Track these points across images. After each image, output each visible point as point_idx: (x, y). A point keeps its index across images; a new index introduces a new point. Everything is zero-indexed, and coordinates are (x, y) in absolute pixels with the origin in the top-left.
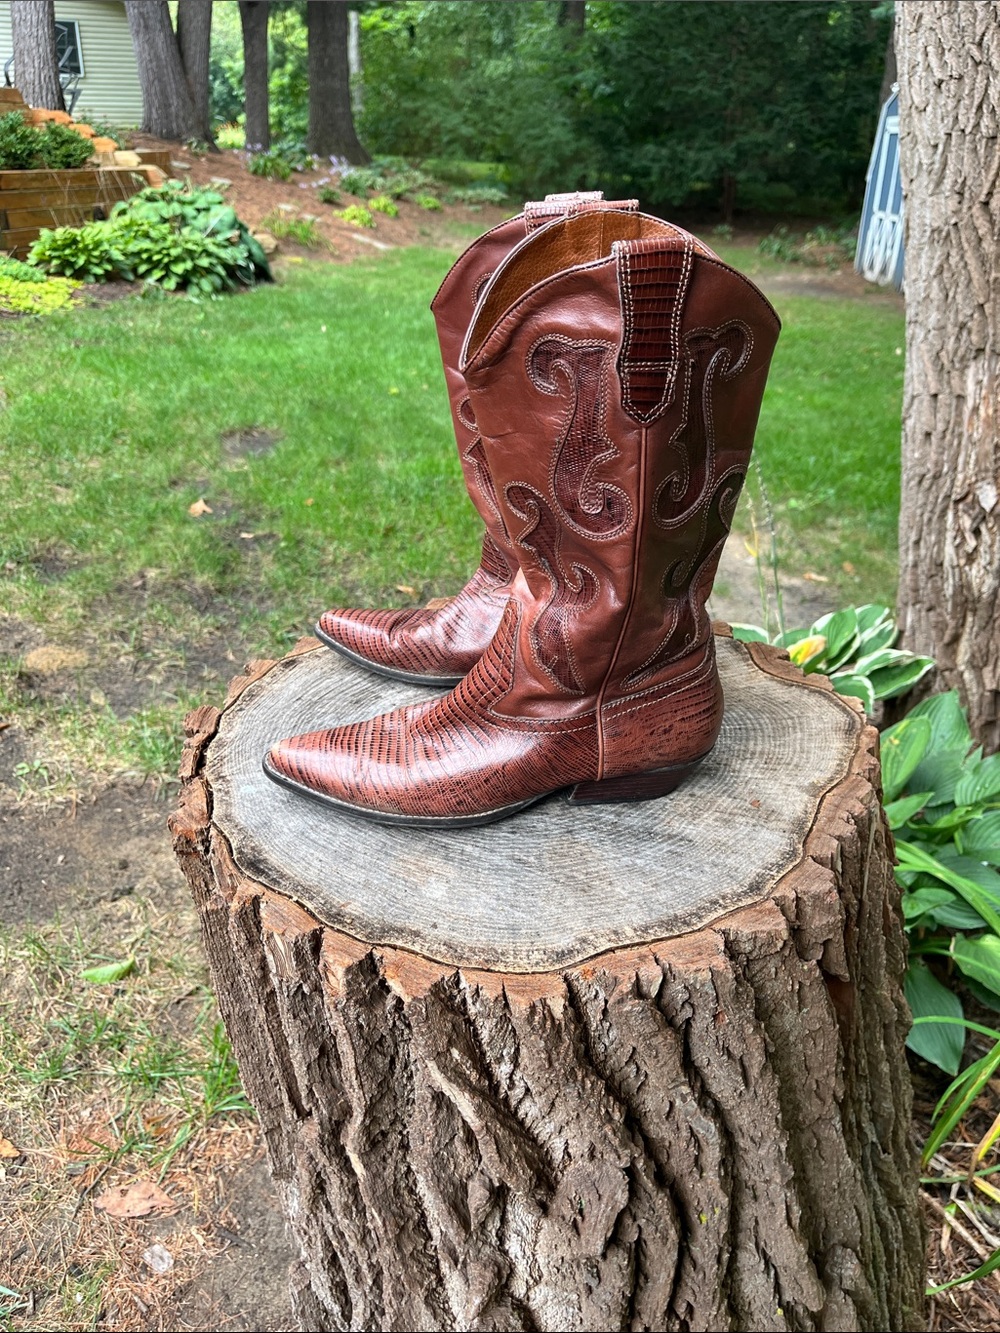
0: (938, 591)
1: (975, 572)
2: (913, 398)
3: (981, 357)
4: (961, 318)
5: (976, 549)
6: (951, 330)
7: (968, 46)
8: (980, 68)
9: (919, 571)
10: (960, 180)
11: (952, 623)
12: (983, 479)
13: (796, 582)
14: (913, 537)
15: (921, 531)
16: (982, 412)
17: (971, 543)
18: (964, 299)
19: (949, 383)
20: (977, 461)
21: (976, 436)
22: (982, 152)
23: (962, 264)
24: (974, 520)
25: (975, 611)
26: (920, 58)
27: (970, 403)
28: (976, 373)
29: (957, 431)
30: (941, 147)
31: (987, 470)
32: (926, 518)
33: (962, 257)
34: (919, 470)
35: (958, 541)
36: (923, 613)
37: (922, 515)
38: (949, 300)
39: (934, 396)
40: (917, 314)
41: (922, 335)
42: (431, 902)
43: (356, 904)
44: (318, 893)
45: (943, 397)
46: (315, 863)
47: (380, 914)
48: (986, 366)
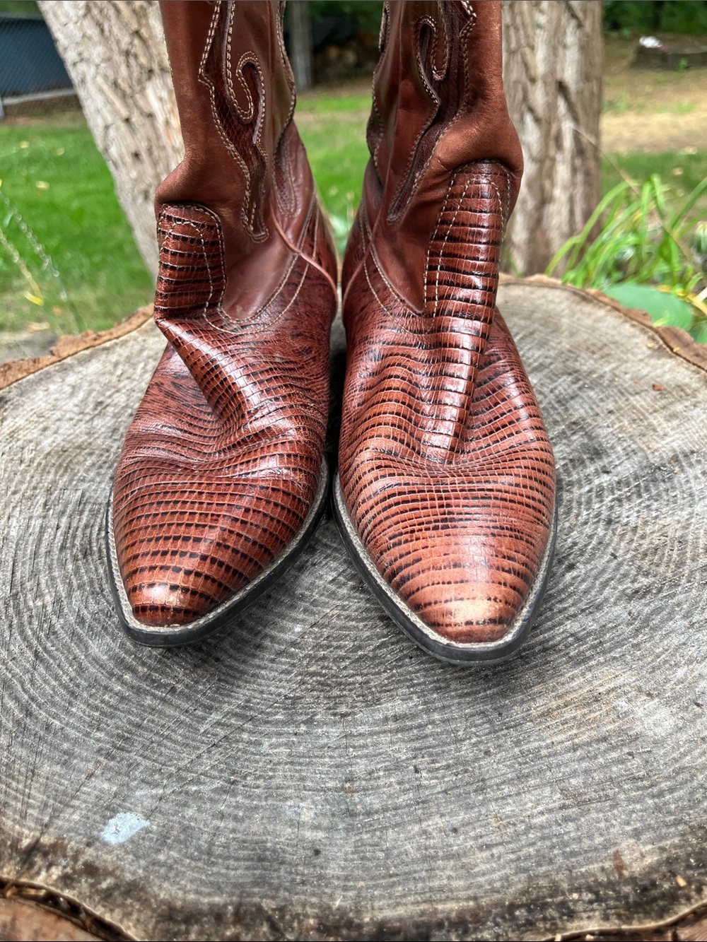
2: (107, 127)
3: (154, 77)
4: (124, 46)
13: (24, 336)
16: (174, 123)
18: (120, 29)
19: (136, 105)
27: (161, 118)
28: (155, 92)
29: (160, 144)
34: (143, 187)
38: (107, 33)
39: (127, 120)
40: (80, 54)
41: (93, 70)
42: (683, 737)
43: (626, 844)
44: (555, 890)
45: (136, 119)
46: (457, 843)
47: (677, 823)
48: (161, 84)
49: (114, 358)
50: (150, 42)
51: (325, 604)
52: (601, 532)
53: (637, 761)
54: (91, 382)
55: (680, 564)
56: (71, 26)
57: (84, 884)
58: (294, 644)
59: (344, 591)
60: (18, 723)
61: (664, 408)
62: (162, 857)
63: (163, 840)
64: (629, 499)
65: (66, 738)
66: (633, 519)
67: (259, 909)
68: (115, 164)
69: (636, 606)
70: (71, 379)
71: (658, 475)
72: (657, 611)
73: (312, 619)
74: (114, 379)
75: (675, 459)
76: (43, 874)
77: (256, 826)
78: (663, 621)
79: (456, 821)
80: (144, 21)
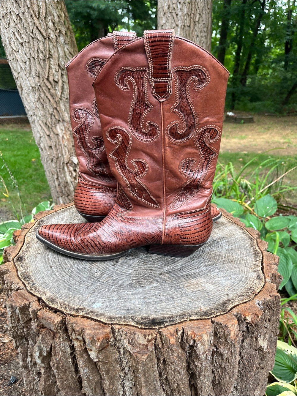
0: (69, 190)
2: (40, 137)
3: (60, 123)
4: (50, 112)
6: (48, 116)
7: (28, 33)
8: (35, 39)
9: (61, 186)
10: (38, 73)
12: (72, 156)
14: (56, 177)
15: (58, 175)
16: (65, 137)
17: (74, 174)
18: (50, 107)
19: (52, 131)
20: (69, 151)
21: (65, 144)
22: (42, 64)
23: (45, 97)
24: (73, 167)
26: (12, 36)
27: (61, 136)
28: (60, 127)
29: (60, 144)
30: (28, 63)
31: (72, 153)
32: (58, 170)
33: (45, 95)
34: (51, 157)
35: (70, 174)
36: (66, 198)
37: (56, 170)
38: (45, 107)
39: (49, 136)
40: (34, 113)
41: (38, 119)
42: (215, 290)
43: (202, 307)
44: (188, 313)
45: (52, 135)
46: (168, 307)
47: (213, 304)
48: (62, 124)
49: (72, 211)
50: (60, 112)
51: (136, 267)
52: (201, 253)
53: (206, 294)
54: (67, 217)
55: (218, 260)
56: (32, 104)
57: (91, 314)
58: (130, 274)
59: (141, 264)
60: (68, 288)
61: (218, 227)
62: (107, 309)
63: (106, 307)
64: (208, 247)
65: (81, 290)
66: (208, 251)
67: (129, 317)
68: (42, 149)
69: (207, 268)
70: (61, 216)
71: (215, 242)
72: (212, 268)
73: (134, 269)
74: (73, 217)
75: (219, 239)
76: (81, 313)
77: (126, 304)
78: (214, 271)
79: (168, 304)
80: (58, 105)
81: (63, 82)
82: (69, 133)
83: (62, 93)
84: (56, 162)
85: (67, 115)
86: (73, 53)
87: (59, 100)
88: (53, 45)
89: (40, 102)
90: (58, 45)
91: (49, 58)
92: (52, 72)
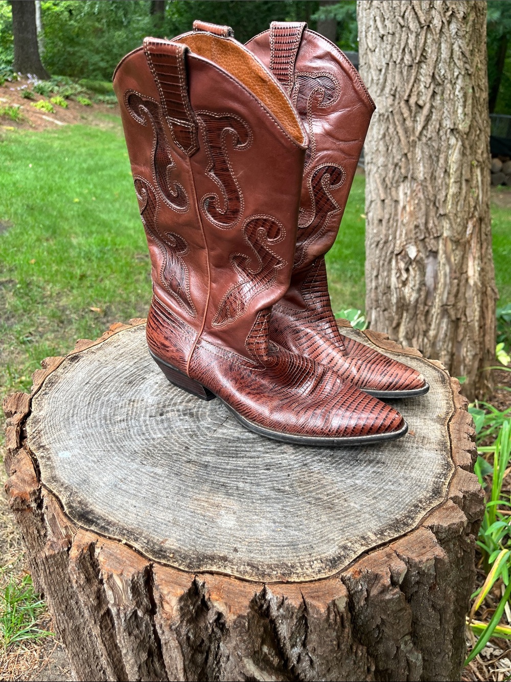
0: (389, 301)
1: (407, 290)
2: (371, 202)
3: (406, 181)
4: (396, 161)
5: (407, 279)
6: (391, 167)
7: (397, 17)
8: (404, 29)
9: (379, 291)
10: (394, 89)
11: (396, 317)
12: (410, 243)
14: (375, 273)
15: (378, 270)
16: (408, 208)
17: (405, 276)
18: (397, 150)
19: (390, 194)
20: (406, 234)
21: (405, 221)
22: (405, 73)
23: (395, 133)
24: (406, 264)
25: (407, 311)
26: (372, 23)
27: (401, 204)
28: (404, 189)
29: (396, 218)
30: (383, 71)
31: (411, 238)
32: (381, 263)
33: (395, 129)
34: (377, 239)
35: (398, 275)
36: (381, 313)
37: (379, 262)
38: (389, 151)
39: (383, 201)
40: (372, 159)
41: (375, 170)
42: (228, 531)
43: (172, 540)
44: (140, 534)
45: (388, 201)
46: (131, 509)
48: (409, 185)
50: (410, 161)
51: (175, 434)
52: (296, 466)
53: (206, 527)
57: (44, 460)
58: (153, 439)
59: (186, 433)
60: (68, 417)
62: (65, 466)
63: (70, 462)
64: (326, 462)
65: (74, 427)
67: (72, 489)
68: (369, 222)
69: (272, 493)
72: (277, 499)
73: (166, 435)
76: (39, 453)
77: (92, 473)
78: (275, 503)
80: (411, 149)
81: (432, 107)
82: (416, 202)
83: (424, 128)
84: (382, 248)
85: (421, 169)
86: (468, 54)
87: (417, 140)
88: (434, 39)
89: (385, 141)
90: (442, 40)
91: (420, 62)
92: (418, 88)
